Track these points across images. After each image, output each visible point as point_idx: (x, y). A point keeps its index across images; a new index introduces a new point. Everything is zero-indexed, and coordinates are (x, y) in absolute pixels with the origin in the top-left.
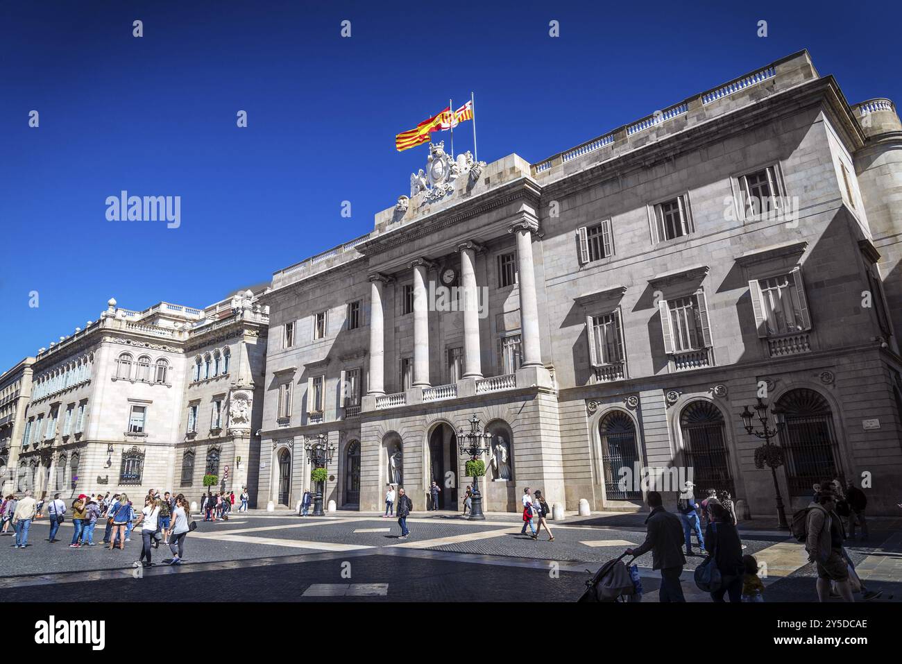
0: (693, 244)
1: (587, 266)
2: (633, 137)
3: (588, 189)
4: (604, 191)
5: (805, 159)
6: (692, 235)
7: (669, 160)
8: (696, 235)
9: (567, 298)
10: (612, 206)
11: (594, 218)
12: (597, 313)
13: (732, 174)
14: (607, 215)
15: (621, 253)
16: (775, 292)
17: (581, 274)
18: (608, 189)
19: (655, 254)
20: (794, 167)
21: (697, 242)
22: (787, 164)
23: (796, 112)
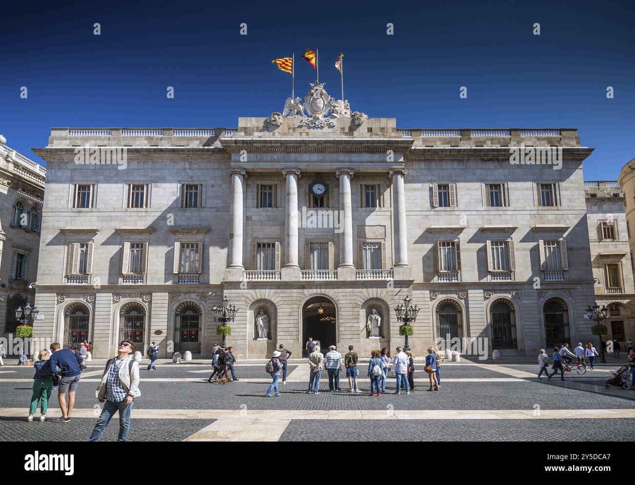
0: (508, 212)
1: (437, 209)
2: (475, 138)
3: (441, 160)
4: (452, 165)
5: (572, 185)
6: (508, 208)
7: (498, 160)
8: (510, 208)
9: (420, 226)
10: (458, 176)
11: (444, 180)
12: (442, 239)
13: (533, 181)
14: (453, 181)
15: (461, 206)
16: (549, 248)
17: (432, 213)
18: (455, 165)
19: (485, 213)
20: (566, 187)
21: (511, 213)
22: (563, 184)
23: (571, 160)
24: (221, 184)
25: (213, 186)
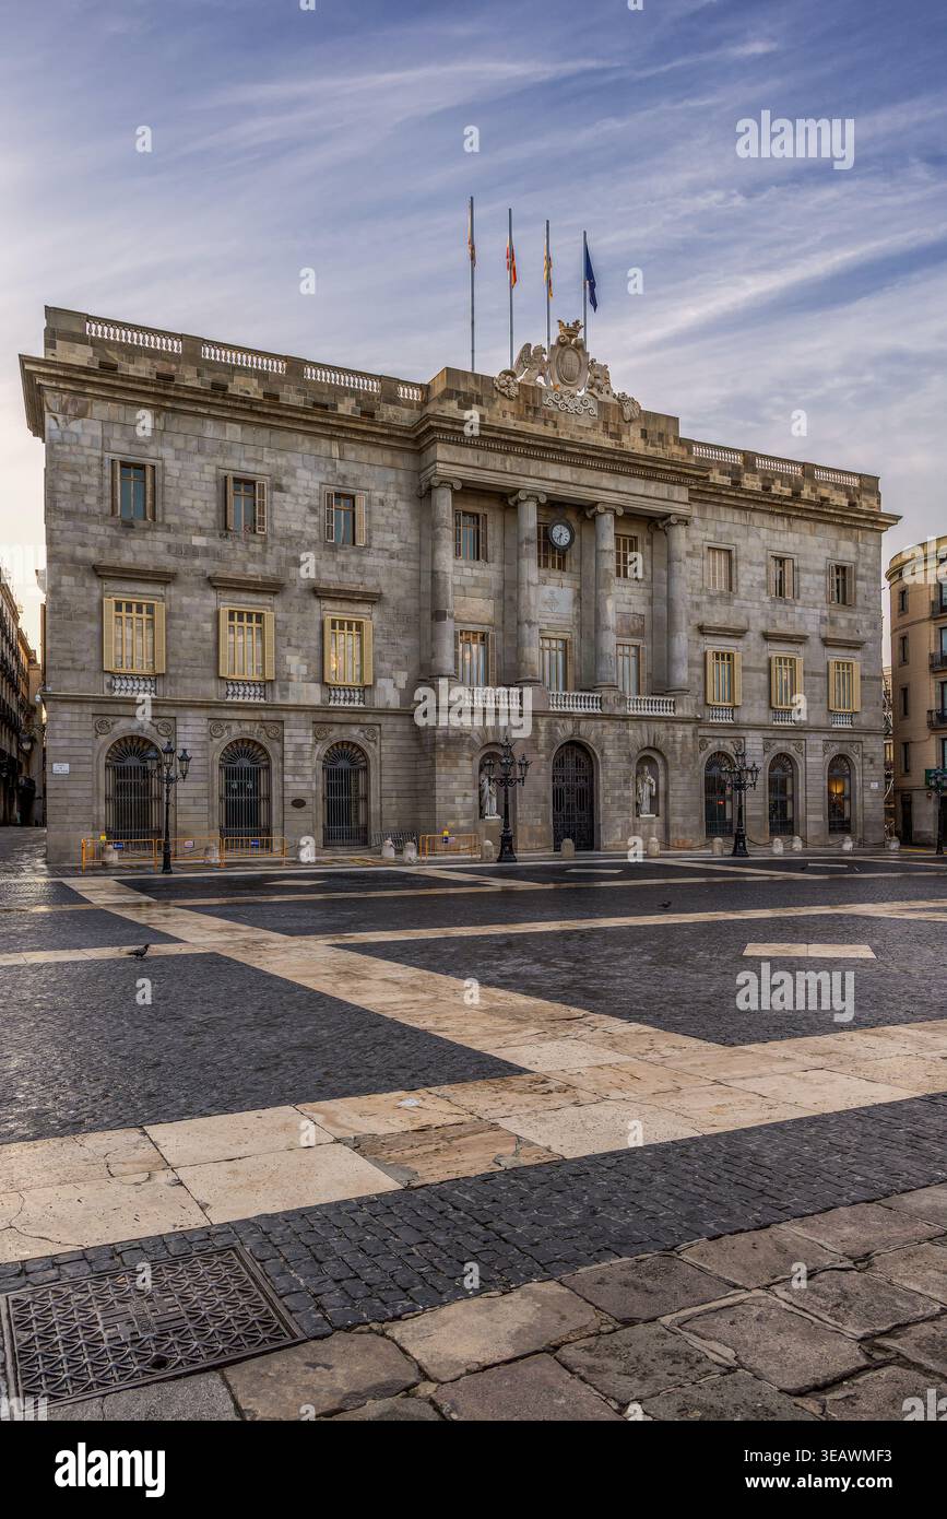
0: (797, 609)
6: (794, 601)
8: (799, 601)
17: (704, 599)
24: (396, 501)
25: (382, 503)
